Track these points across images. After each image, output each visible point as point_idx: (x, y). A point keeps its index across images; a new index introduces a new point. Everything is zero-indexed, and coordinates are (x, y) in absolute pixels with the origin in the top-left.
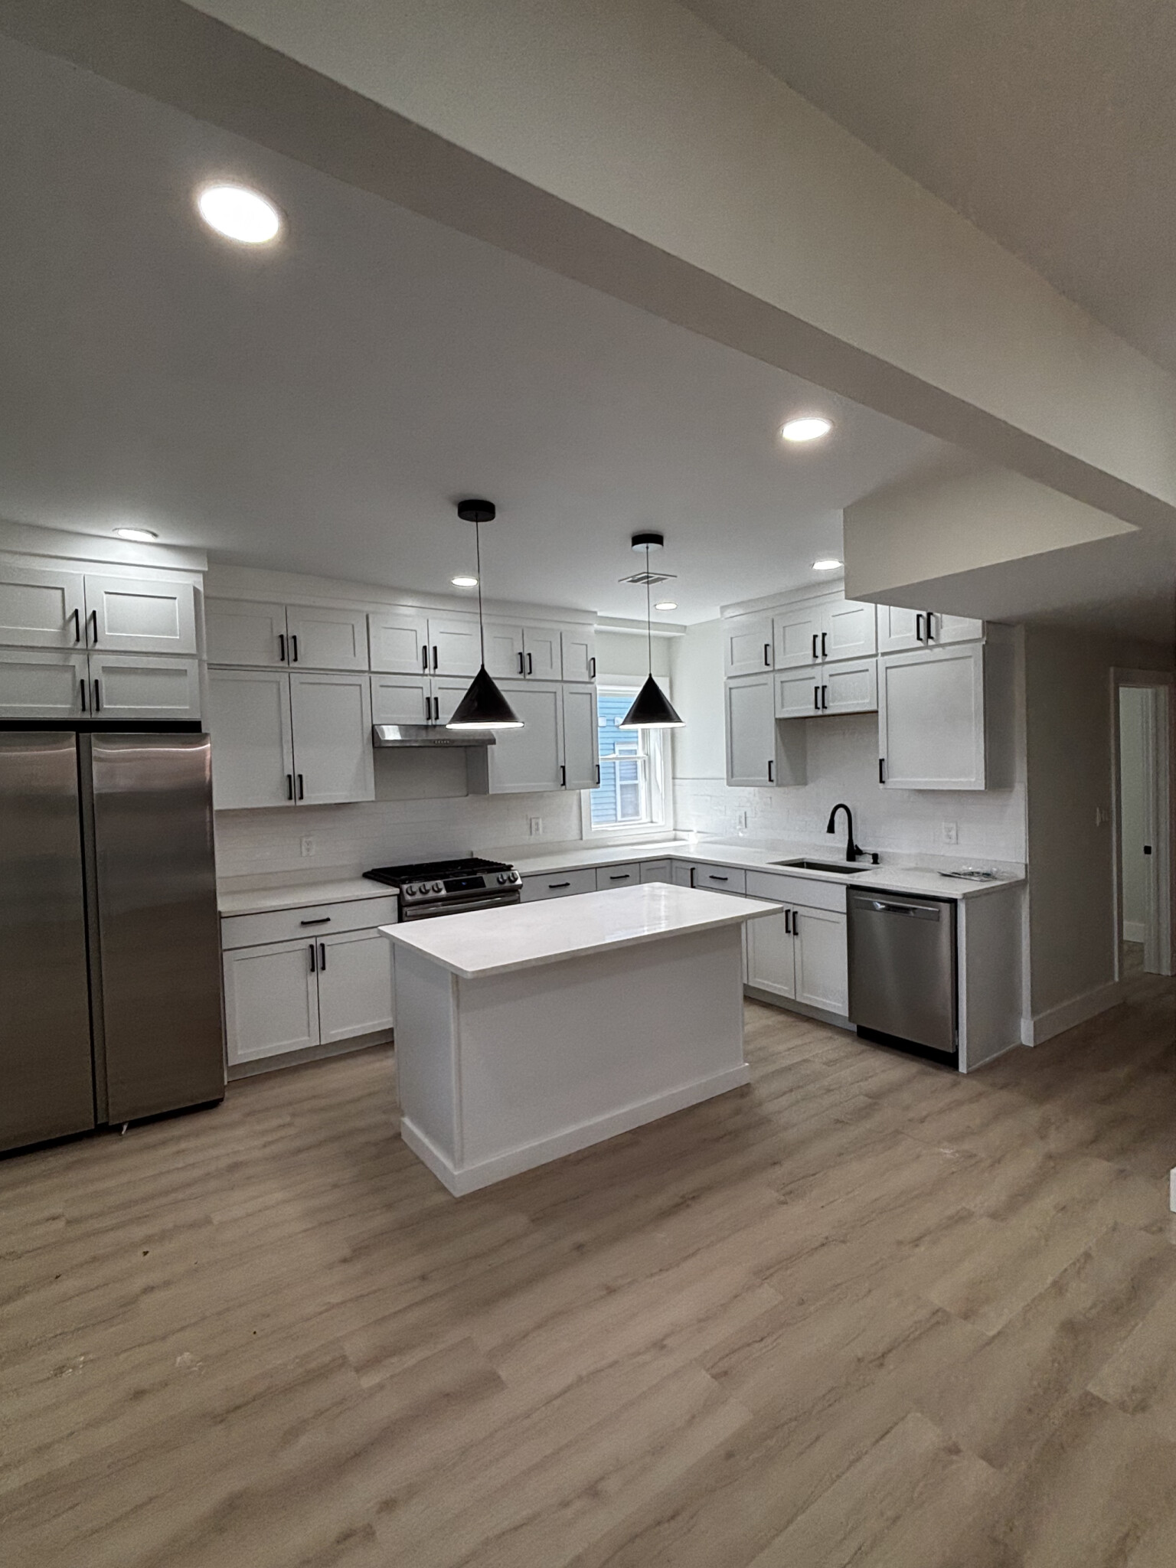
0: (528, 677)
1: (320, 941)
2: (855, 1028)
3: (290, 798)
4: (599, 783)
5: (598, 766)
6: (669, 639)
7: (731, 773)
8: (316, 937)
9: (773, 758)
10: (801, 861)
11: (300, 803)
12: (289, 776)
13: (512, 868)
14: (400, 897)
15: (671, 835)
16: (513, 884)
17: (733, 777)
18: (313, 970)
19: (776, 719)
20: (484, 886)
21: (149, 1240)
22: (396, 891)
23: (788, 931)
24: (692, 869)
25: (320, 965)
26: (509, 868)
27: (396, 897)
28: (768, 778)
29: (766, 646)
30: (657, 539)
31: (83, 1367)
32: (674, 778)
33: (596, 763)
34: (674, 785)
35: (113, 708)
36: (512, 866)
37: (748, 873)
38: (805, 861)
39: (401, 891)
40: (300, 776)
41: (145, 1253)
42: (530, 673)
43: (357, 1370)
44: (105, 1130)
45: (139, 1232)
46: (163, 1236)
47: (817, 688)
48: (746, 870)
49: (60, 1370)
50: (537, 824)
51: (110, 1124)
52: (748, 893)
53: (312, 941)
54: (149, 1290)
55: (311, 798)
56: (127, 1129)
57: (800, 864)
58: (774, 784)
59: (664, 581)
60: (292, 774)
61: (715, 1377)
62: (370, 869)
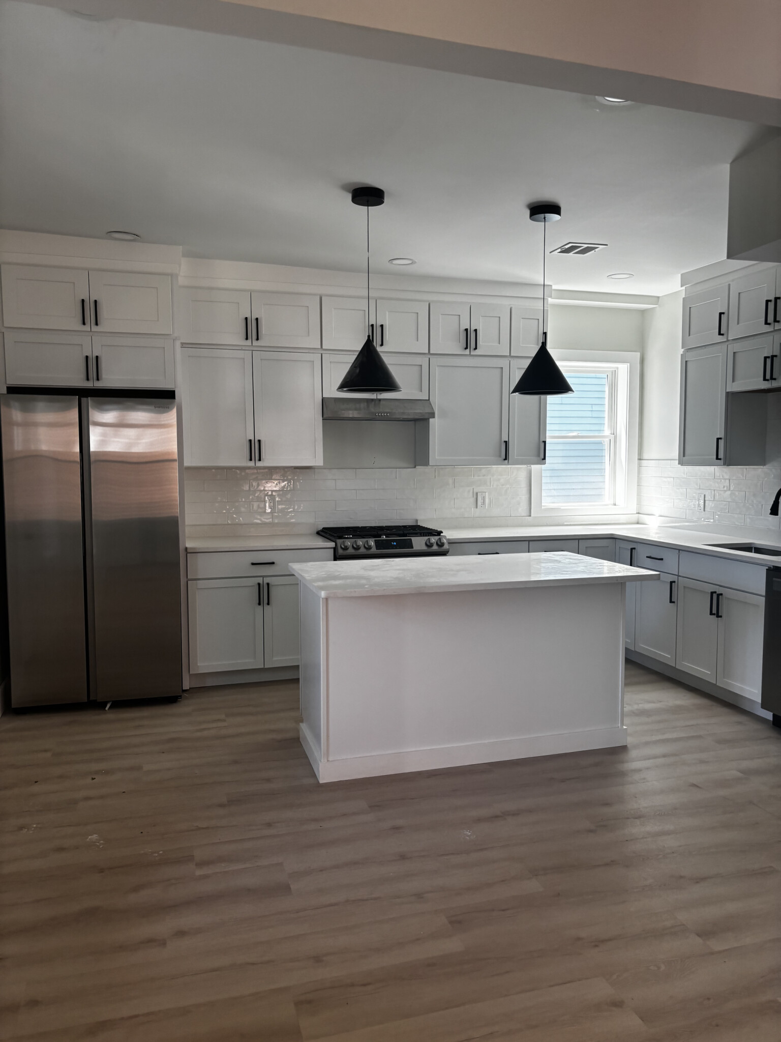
0: (473, 353)
1: (267, 580)
2: (769, 716)
3: (251, 460)
4: (544, 459)
5: (545, 442)
6: (643, 312)
7: (683, 452)
8: (263, 577)
9: (722, 436)
10: (749, 546)
11: (259, 464)
12: (250, 441)
13: (442, 534)
14: (335, 549)
15: (635, 517)
16: (442, 548)
17: (685, 457)
18: (259, 604)
19: (727, 393)
20: (412, 547)
21: (97, 772)
22: (332, 544)
23: (711, 614)
24: (632, 549)
25: (266, 601)
26: (439, 533)
27: (333, 550)
28: (715, 457)
29: (721, 314)
30: (555, 209)
31: (33, 830)
32: (640, 459)
33: (542, 440)
34: (640, 466)
35: (112, 379)
36: (442, 532)
37: (682, 553)
38: (753, 546)
39: (336, 545)
40: (259, 441)
41: (93, 779)
42: (476, 348)
43: (197, 865)
44: (94, 705)
45: (95, 767)
46: (107, 772)
47: (766, 358)
48: (679, 550)
49: (21, 828)
50: (484, 499)
51: (98, 701)
52: (680, 574)
53: (260, 580)
54: (88, 798)
55: (269, 460)
56: (110, 708)
57: (747, 548)
58: (722, 462)
59: (596, 250)
60: (253, 439)
61: (451, 922)
62: (320, 528)
